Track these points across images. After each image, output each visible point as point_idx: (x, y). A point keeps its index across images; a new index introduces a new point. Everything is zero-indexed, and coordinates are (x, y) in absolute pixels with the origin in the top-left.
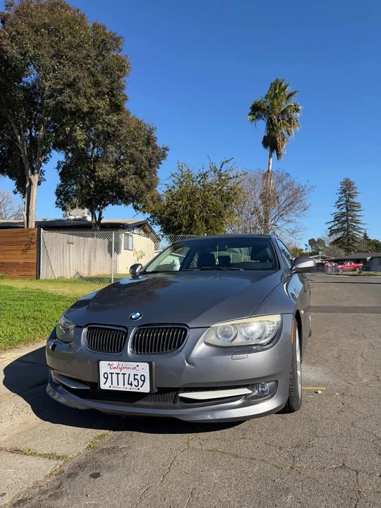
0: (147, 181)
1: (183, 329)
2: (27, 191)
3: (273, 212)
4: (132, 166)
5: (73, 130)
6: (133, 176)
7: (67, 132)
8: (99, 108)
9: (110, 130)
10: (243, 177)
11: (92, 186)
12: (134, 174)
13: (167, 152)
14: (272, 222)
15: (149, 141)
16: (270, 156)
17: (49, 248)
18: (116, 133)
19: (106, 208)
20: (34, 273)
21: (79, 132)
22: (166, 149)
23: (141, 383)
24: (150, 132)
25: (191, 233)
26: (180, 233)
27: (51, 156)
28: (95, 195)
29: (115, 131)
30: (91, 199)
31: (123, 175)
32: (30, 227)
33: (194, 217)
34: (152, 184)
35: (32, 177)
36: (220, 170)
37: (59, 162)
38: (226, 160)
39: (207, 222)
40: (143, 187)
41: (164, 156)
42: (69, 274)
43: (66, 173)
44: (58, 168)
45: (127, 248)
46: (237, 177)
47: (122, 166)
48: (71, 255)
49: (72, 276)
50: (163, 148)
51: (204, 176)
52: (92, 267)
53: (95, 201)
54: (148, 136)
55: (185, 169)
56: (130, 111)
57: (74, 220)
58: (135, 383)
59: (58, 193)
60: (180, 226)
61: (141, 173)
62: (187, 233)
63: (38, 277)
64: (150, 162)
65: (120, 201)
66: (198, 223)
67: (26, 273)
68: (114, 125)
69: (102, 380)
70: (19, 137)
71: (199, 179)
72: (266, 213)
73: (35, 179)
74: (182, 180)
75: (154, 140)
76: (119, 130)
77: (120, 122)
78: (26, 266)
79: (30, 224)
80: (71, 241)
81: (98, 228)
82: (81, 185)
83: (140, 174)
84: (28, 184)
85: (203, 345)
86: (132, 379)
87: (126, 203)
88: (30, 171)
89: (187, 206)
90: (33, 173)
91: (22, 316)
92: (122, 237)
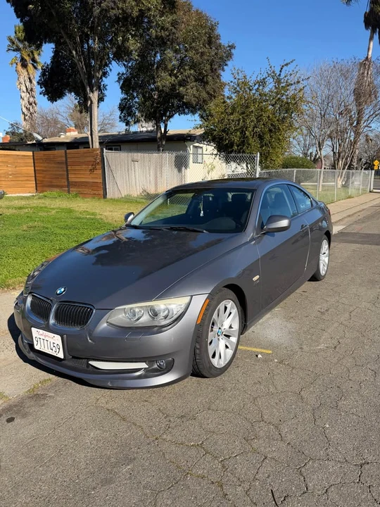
0: (208, 88)
1: (91, 309)
2: (89, 109)
3: (368, 111)
4: (192, 72)
5: (125, 40)
6: (194, 84)
7: (120, 43)
8: (149, 9)
9: (164, 34)
10: (305, 83)
11: (156, 97)
12: (196, 81)
13: (233, 51)
14: (365, 124)
15: (211, 40)
16: (371, 38)
17: (113, 167)
18: (171, 37)
19: (171, 119)
20: (102, 192)
21: (132, 41)
22: (232, 47)
23: (58, 350)
24: (212, 29)
25: (244, 152)
26: (231, 152)
27: (111, 70)
28: (159, 107)
29: (169, 35)
30: (155, 112)
31: (183, 83)
32: (94, 147)
33: (245, 134)
34: (214, 91)
35: (91, 95)
36: (280, 75)
37: (119, 74)
38: (285, 63)
39: (261, 137)
40: (204, 95)
41: (230, 56)
42: (136, 192)
43: (127, 85)
44: (118, 81)
45: (195, 162)
46: (298, 82)
47: (182, 73)
48: (137, 173)
49: (139, 193)
50: (229, 46)
51: (263, 83)
52: (159, 183)
53: (159, 112)
54: (210, 34)
55: (241, 76)
56: (192, 4)
57: (147, 132)
58: (54, 349)
59: (122, 108)
60: (232, 144)
61: (203, 78)
62: (239, 152)
63: (105, 195)
64: (211, 65)
65: (186, 111)
66: (251, 141)
67: (95, 192)
68: (167, 29)
69: (35, 343)
70: (74, 52)
71: (257, 86)
72: (360, 112)
73: (94, 96)
74: (238, 89)
75: (218, 37)
76: (174, 33)
77: (174, 23)
78: (94, 185)
79: (94, 144)
80: (135, 158)
81: (164, 143)
82: (144, 96)
83: (201, 80)
84: (89, 102)
85: (105, 325)
86: (52, 346)
87: (194, 112)
88: (88, 89)
89: (239, 120)
90: (92, 91)
91: (58, 248)
92: (191, 149)
